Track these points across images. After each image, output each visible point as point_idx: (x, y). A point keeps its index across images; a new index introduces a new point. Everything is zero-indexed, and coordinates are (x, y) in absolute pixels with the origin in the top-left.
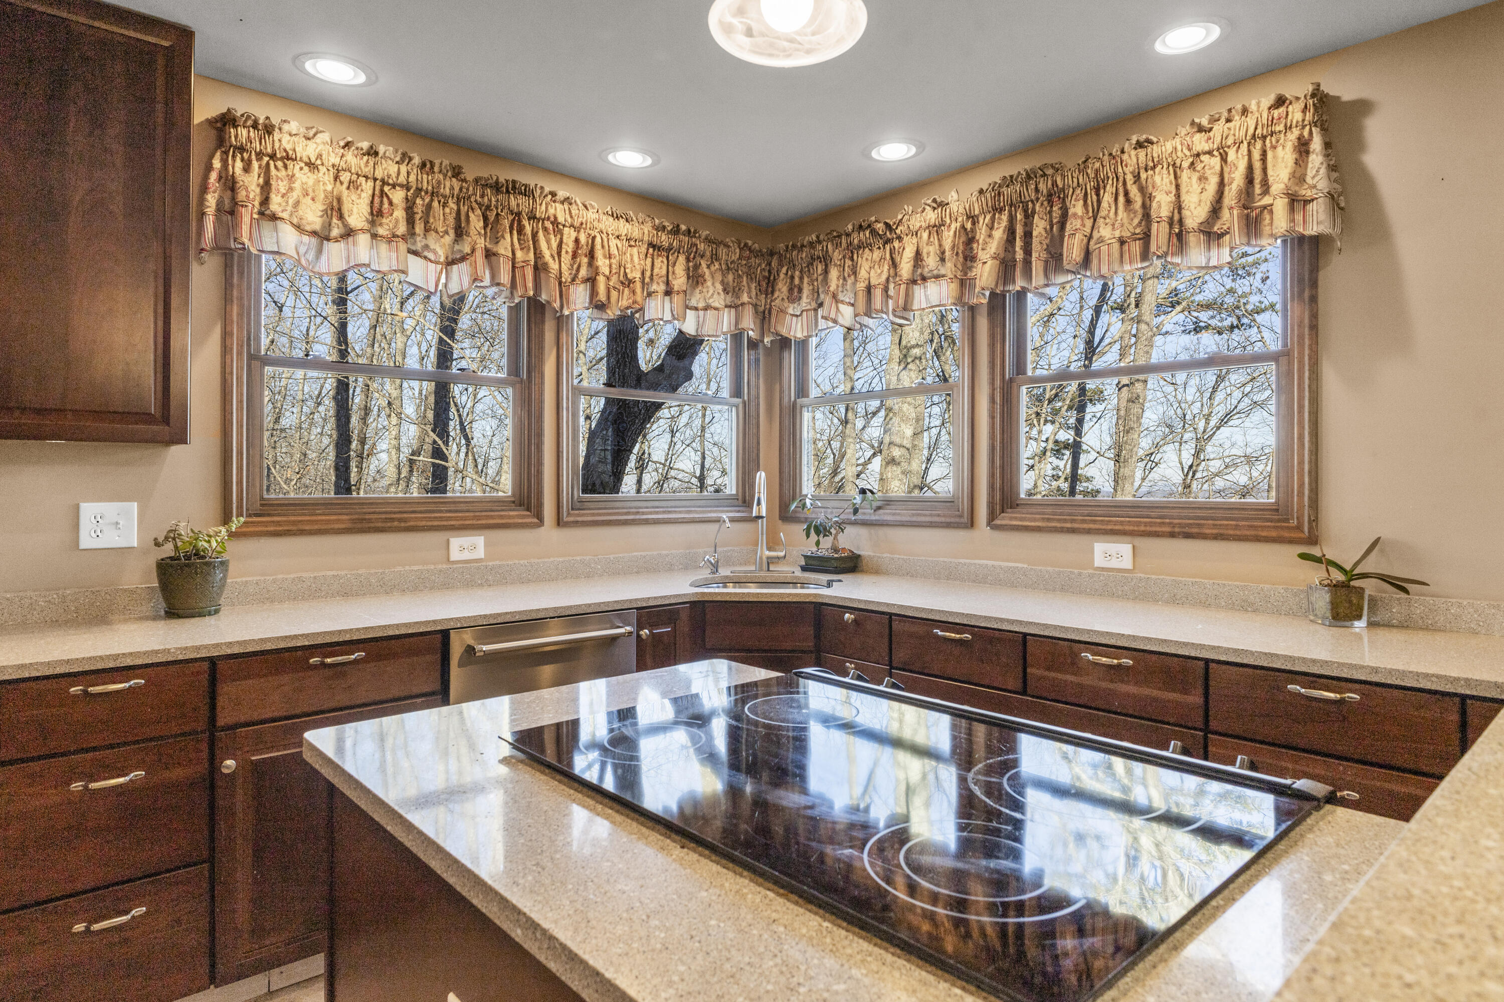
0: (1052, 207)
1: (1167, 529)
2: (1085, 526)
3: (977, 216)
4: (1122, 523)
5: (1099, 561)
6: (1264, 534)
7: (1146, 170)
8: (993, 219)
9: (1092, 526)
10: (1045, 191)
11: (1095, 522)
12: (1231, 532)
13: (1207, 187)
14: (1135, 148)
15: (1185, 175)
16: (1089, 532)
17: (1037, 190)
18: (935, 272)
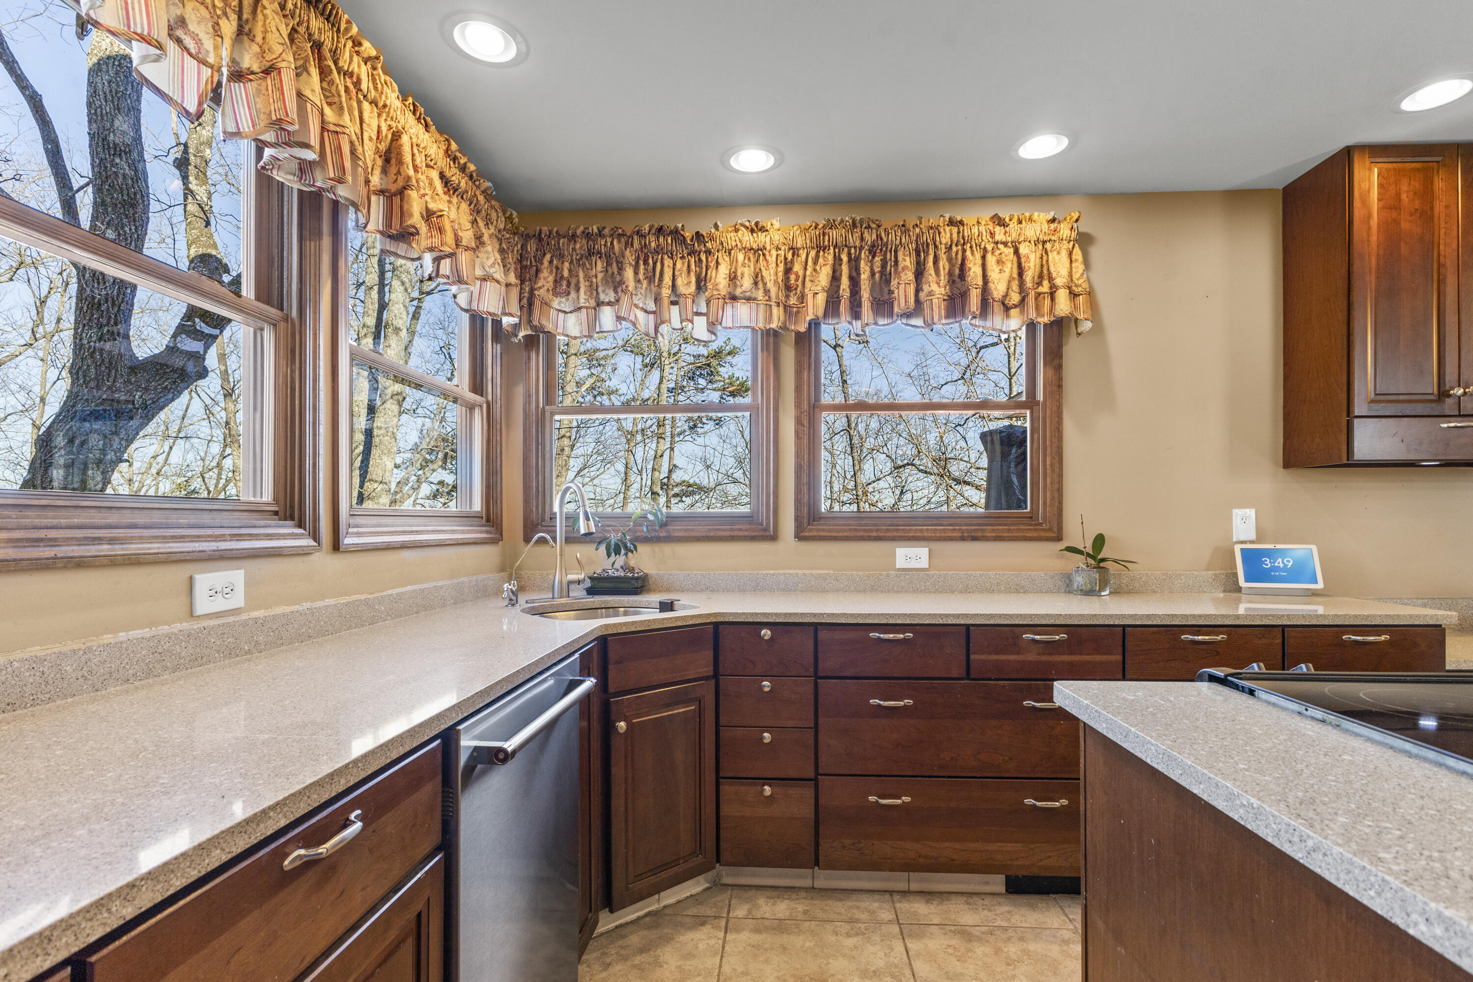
0: (873, 257)
1: (958, 534)
2: (890, 534)
3: (798, 249)
4: (921, 531)
5: (900, 563)
6: (1029, 535)
7: (956, 245)
8: (817, 256)
9: (895, 534)
10: (869, 243)
11: (897, 530)
12: (1006, 535)
13: (1005, 269)
14: (948, 225)
15: (989, 256)
16: (893, 539)
17: (862, 239)
18: (748, 294)
